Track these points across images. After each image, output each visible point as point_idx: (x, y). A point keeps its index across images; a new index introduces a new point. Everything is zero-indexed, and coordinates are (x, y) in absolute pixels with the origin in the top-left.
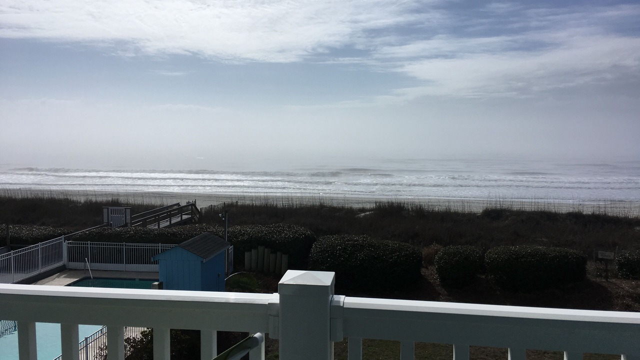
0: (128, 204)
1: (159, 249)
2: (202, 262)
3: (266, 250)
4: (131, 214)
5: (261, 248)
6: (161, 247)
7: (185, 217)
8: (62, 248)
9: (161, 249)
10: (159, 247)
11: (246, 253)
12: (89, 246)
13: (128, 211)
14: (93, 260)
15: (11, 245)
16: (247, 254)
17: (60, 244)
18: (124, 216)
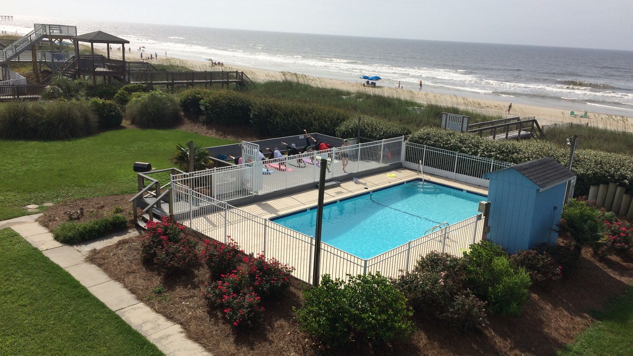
0: (467, 113)
1: (491, 164)
2: (538, 190)
3: (619, 189)
4: (468, 123)
5: (612, 186)
6: (494, 163)
7: (523, 133)
8: (401, 146)
9: (494, 165)
10: (491, 162)
11: (591, 187)
12: (425, 149)
13: (466, 120)
14: (426, 164)
15: (361, 137)
16: (592, 190)
17: (400, 144)
18: (461, 124)
